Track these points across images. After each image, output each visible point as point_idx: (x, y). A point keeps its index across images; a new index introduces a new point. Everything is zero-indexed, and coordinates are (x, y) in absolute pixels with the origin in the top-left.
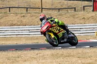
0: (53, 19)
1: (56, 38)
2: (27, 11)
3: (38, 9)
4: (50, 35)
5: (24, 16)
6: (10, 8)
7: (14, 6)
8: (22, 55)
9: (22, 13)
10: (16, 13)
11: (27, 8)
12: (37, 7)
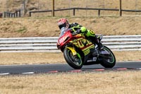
0: (78, 26)
1: (79, 56)
2: (99, 14)
3: (116, 12)
4: (70, 51)
5: (94, 22)
6: (74, 9)
7: (80, 7)
8: (91, 79)
9: (91, 18)
10: (84, 17)
11: (99, 10)
12: (114, 8)
